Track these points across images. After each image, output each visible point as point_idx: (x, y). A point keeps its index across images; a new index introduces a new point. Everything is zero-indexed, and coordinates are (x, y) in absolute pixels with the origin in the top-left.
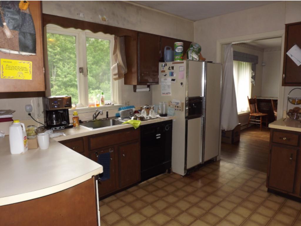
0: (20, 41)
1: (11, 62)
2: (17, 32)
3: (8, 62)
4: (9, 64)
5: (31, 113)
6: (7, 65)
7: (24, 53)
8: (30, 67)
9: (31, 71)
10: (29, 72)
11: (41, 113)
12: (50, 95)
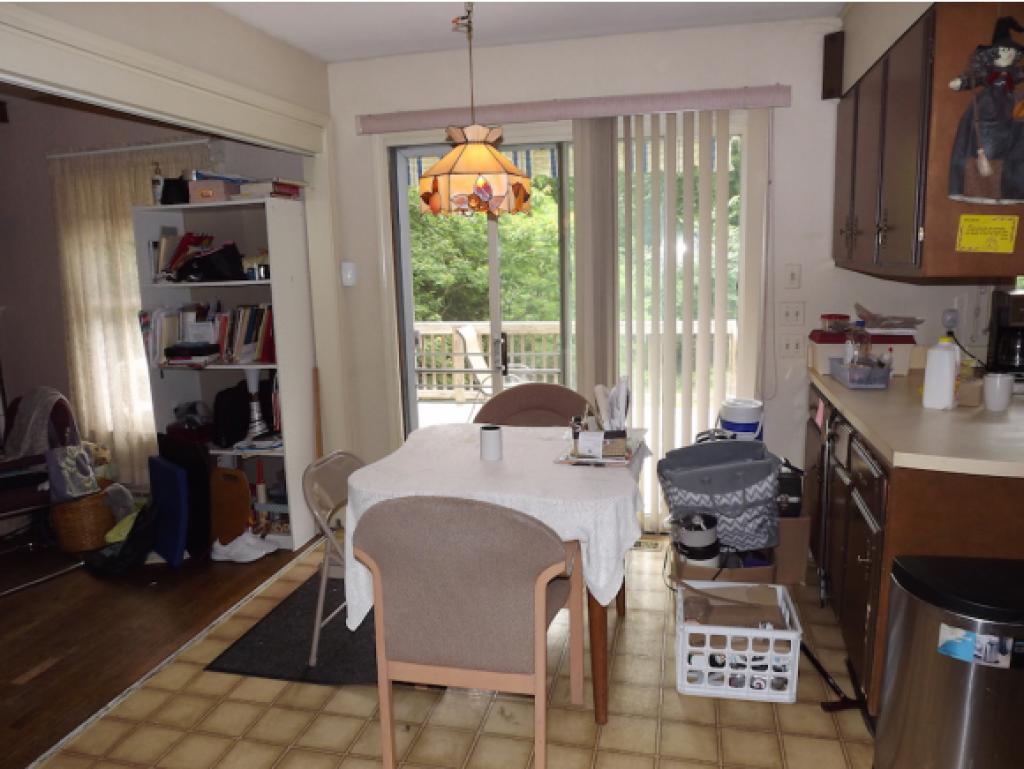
0: (1004, 181)
1: (977, 220)
2: (1000, 163)
3: (973, 220)
4: (975, 224)
5: (954, 330)
6: (970, 226)
7: (1006, 202)
8: (1013, 228)
9: (1015, 234)
10: (1009, 237)
11: (980, 333)
12: (1014, 288)
